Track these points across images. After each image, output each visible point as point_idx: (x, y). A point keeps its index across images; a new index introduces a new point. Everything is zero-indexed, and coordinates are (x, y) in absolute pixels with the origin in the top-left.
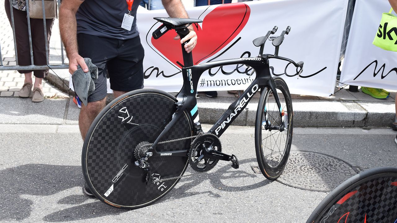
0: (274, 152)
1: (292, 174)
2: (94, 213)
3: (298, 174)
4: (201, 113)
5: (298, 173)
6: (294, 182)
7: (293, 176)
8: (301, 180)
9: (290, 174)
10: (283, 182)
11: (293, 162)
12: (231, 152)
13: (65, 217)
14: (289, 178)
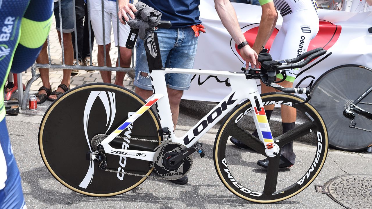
0: (347, 174)
1: (358, 198)
2: (137, 208)
3: (366, 200)
4: (279, 127)
5: (366, 198)
6: (357, 206)
7: (359, 201)
8: (366, 205)
9: (355, 198)
10: (345, 205)
11: (364, 187)
12: (298, 169)
13: (109, 207)
14: (353, 202)
